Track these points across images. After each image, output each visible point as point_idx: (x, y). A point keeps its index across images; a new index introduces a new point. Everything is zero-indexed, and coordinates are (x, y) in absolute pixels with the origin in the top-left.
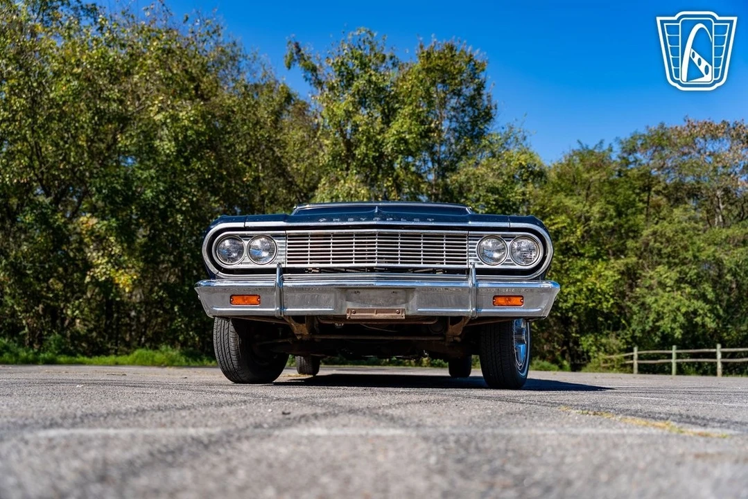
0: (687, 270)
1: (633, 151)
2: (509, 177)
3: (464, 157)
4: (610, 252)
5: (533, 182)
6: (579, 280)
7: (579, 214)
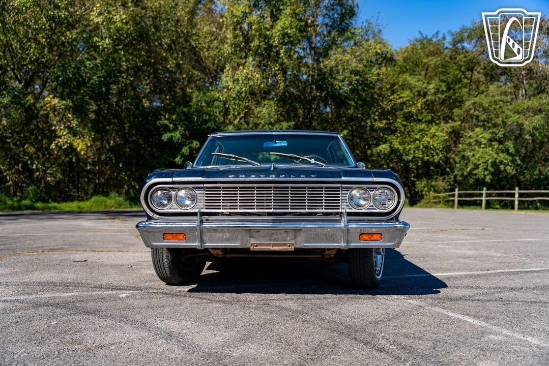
0: (497, 132)
1: (462, 41)
2: (368, 62)
3: (334, 47)
4: (441, 117)
5: (385, 66)
6: (418, 140)
7: (420, 89)
